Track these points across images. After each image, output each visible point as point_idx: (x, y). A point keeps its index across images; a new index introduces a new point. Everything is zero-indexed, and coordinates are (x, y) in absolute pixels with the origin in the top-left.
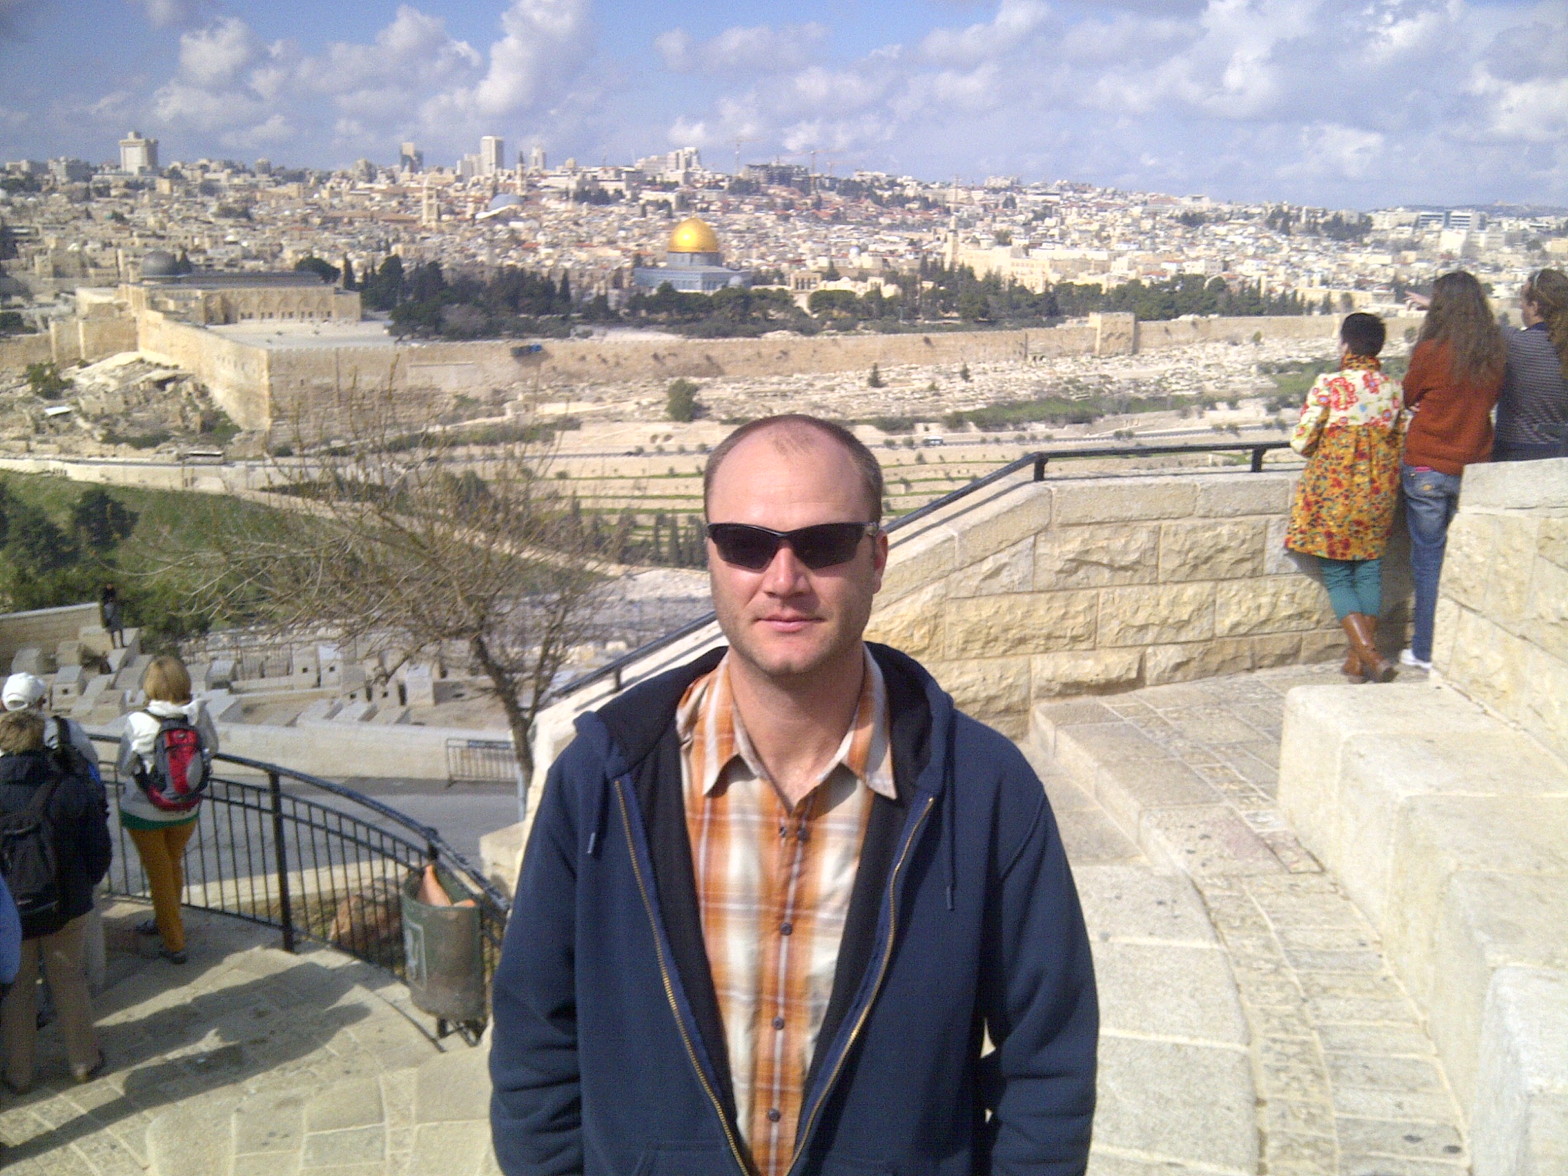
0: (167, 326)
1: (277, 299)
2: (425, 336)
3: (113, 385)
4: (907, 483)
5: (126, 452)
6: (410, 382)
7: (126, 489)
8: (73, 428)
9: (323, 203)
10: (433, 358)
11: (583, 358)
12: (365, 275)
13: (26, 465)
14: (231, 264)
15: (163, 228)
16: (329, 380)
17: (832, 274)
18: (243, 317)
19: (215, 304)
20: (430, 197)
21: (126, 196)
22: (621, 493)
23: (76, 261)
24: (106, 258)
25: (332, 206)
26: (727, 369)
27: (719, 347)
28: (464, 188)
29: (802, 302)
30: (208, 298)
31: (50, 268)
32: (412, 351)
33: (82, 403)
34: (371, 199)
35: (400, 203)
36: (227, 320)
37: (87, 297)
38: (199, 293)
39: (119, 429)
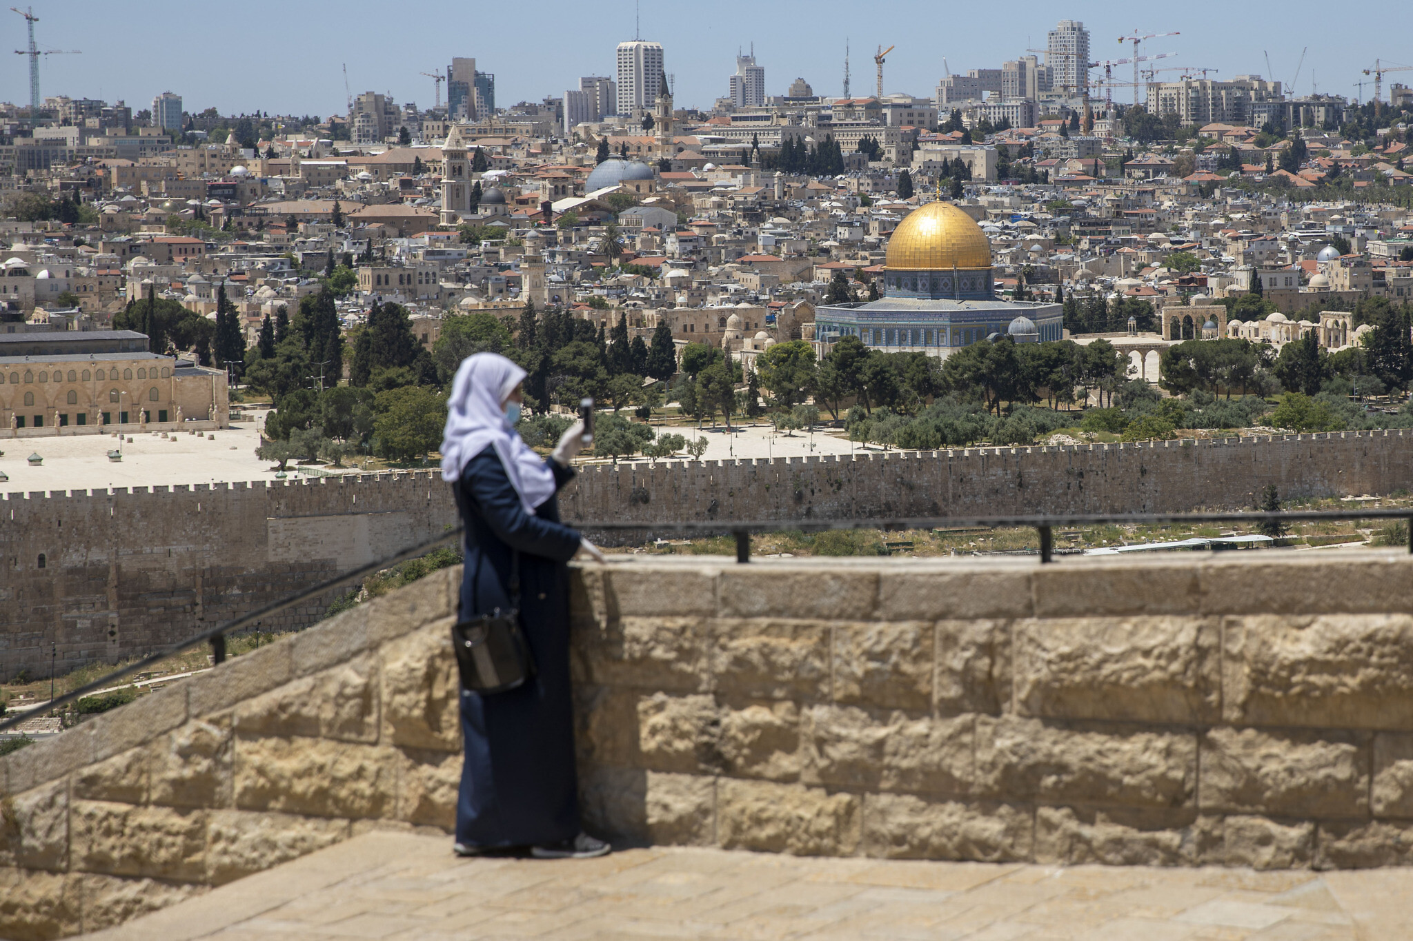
12: (264, 332)
16: (100, 555)
25: (266, 192)
34: (348, 176)
35: (405, 184)
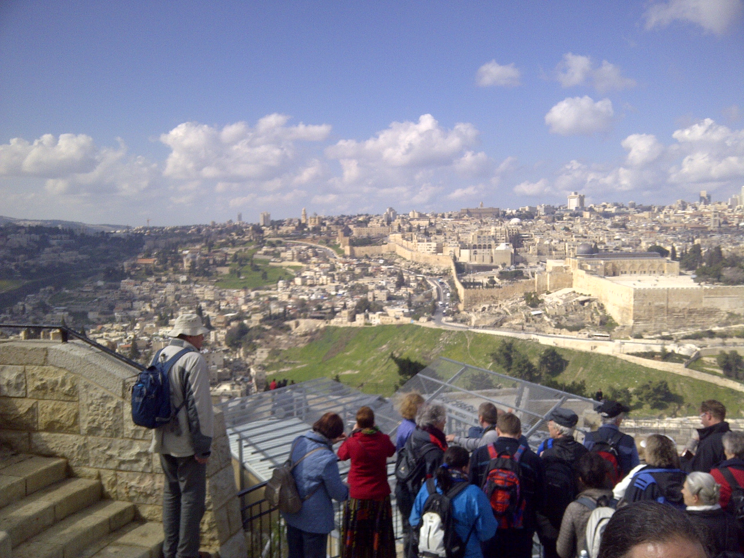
0: (587, 277)
1: (638, 265)
2: (713, 283)
3: (561, 302)
5: (565, 333)
6: (704, 305)
7: (565, 350)
8: (542, 320)
9: (660, 221)
10: (716, 294)
12: (682, 254)
13: (522, 336)
14: (616, 249)
15: (586, 233)
16: (663, 303)
18: (622, 273)
19: (609, 267)
20: (715, 216)
21: (570, 220)
23: (548, 248)
24: (560, 247)
25: (665, 222)
28: (733, 211)
30: (606, 264)
31: (536, 252)
32: (706, 290)
33: (547, 310)
34: (685, 218)
35: (700, 219)
36: (614, 274)
37: (551, 264)
38: (602, 262)
39: (563, 321)
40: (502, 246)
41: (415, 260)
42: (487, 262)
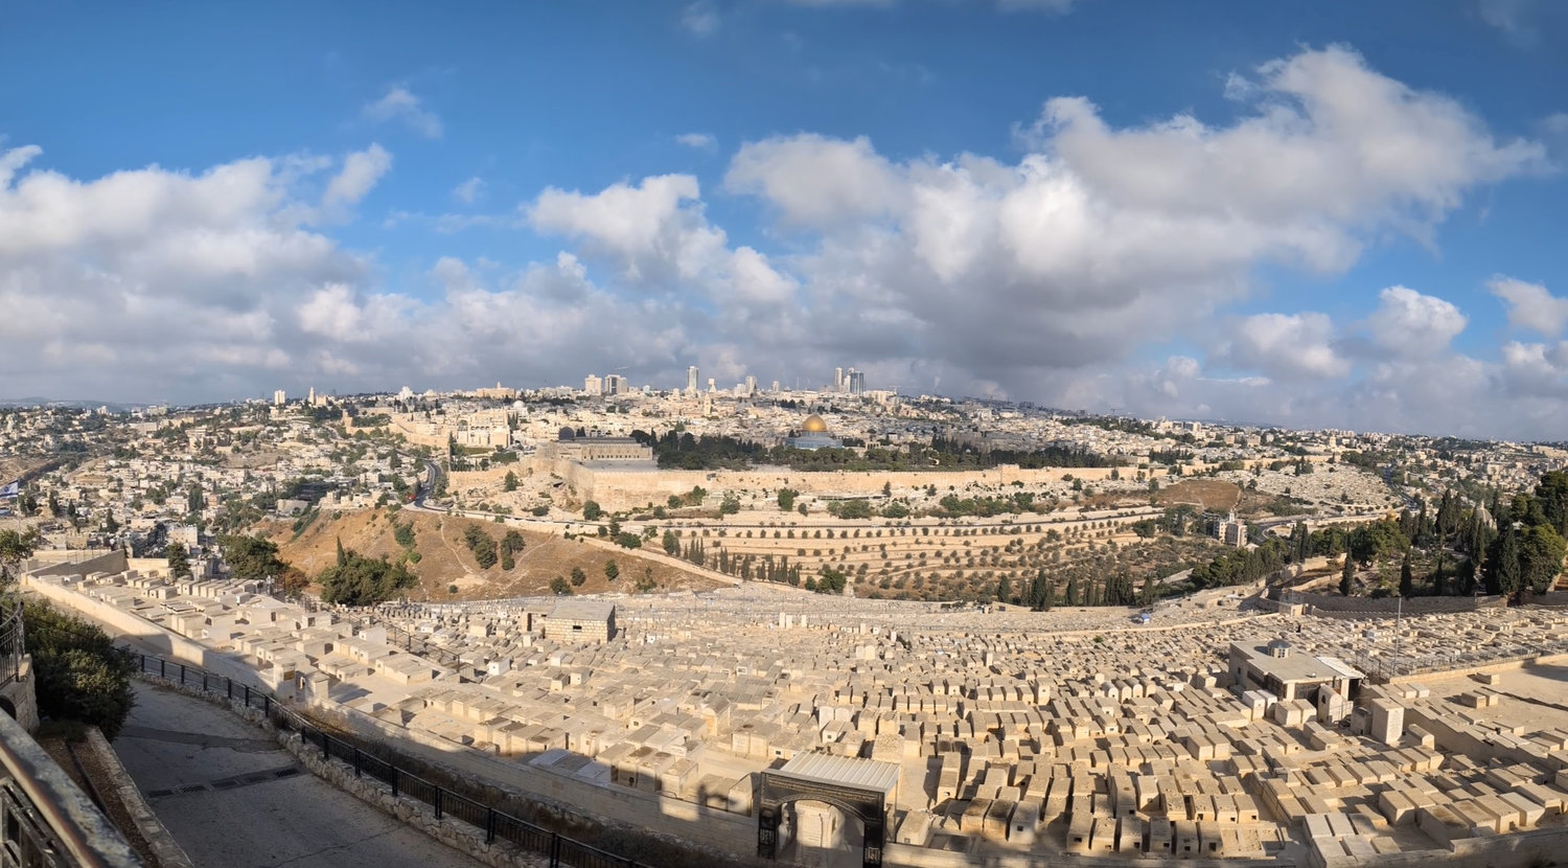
4: (894, 544)
6: (659, 489)
7: (527, 533)
10: (670, 478)
11: (741, 480)
16: (621, 487)
17: (886, 442)
22: (752, 545)
26: (814, 486)
27: (811, 476)
29: (861, 455)
30: (585, 449)
32: (661, 474)
36: (592, 458)
40: (499, 429)
41: (413, 441)
42: (484, 444)
